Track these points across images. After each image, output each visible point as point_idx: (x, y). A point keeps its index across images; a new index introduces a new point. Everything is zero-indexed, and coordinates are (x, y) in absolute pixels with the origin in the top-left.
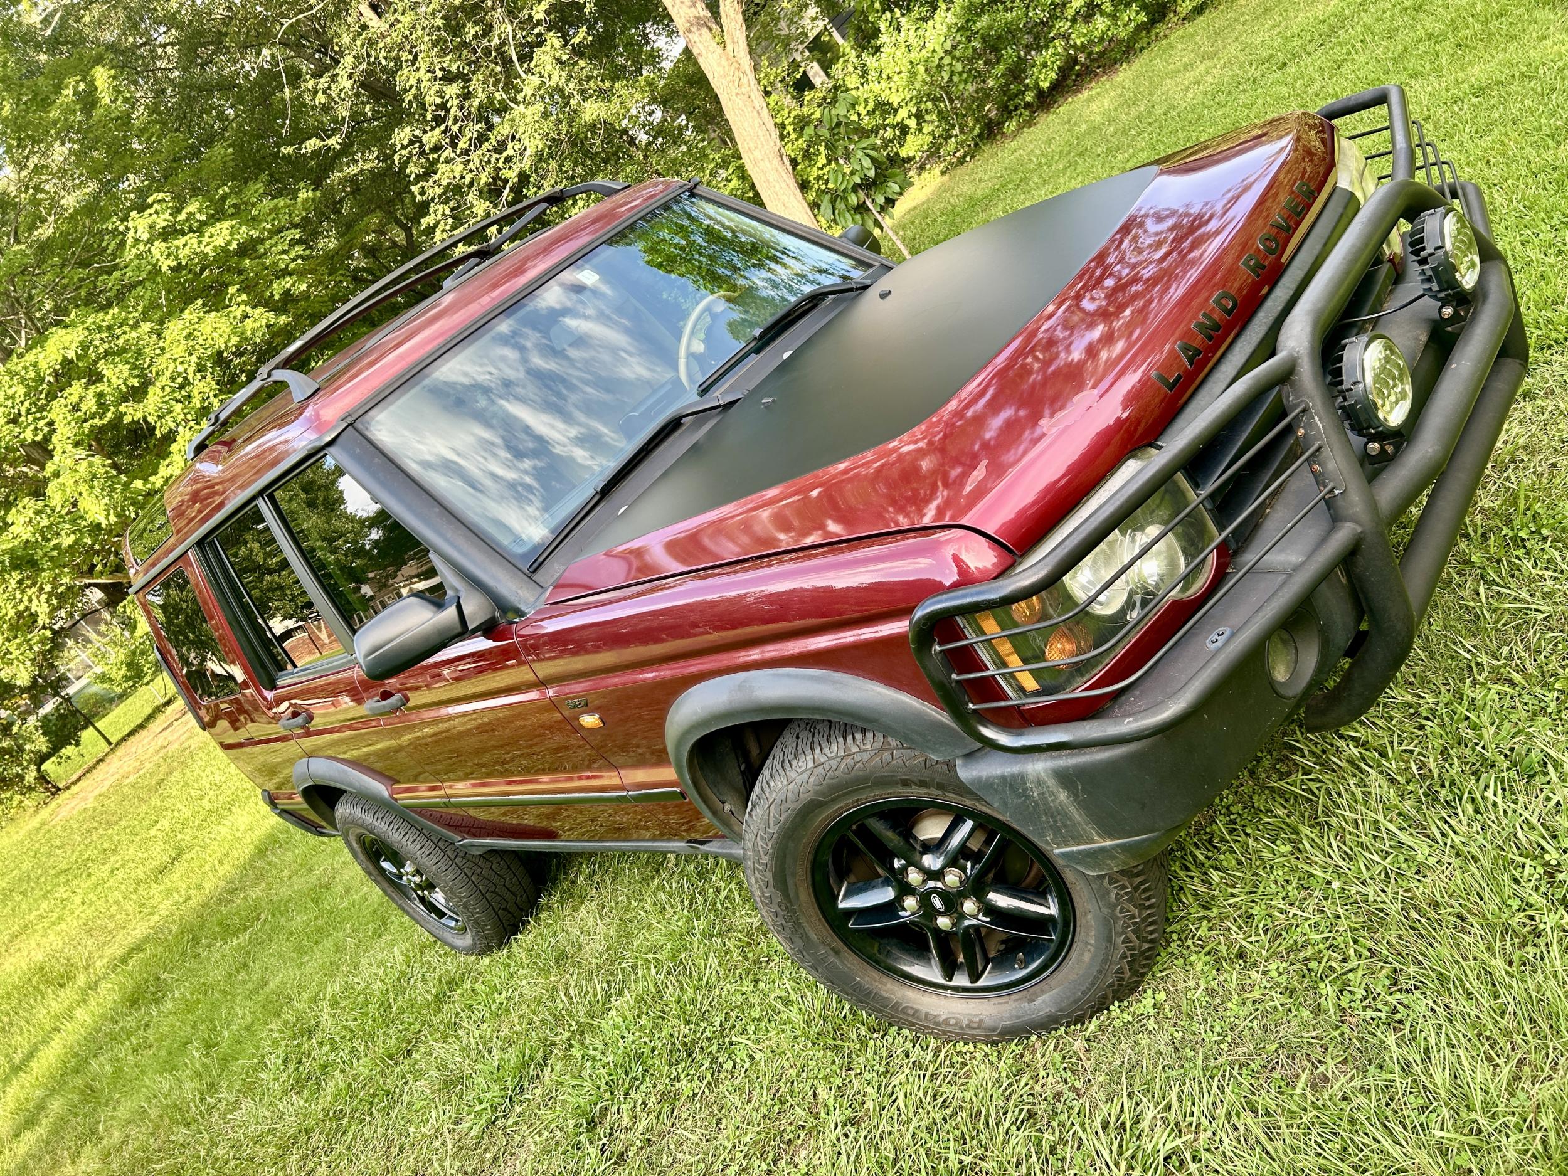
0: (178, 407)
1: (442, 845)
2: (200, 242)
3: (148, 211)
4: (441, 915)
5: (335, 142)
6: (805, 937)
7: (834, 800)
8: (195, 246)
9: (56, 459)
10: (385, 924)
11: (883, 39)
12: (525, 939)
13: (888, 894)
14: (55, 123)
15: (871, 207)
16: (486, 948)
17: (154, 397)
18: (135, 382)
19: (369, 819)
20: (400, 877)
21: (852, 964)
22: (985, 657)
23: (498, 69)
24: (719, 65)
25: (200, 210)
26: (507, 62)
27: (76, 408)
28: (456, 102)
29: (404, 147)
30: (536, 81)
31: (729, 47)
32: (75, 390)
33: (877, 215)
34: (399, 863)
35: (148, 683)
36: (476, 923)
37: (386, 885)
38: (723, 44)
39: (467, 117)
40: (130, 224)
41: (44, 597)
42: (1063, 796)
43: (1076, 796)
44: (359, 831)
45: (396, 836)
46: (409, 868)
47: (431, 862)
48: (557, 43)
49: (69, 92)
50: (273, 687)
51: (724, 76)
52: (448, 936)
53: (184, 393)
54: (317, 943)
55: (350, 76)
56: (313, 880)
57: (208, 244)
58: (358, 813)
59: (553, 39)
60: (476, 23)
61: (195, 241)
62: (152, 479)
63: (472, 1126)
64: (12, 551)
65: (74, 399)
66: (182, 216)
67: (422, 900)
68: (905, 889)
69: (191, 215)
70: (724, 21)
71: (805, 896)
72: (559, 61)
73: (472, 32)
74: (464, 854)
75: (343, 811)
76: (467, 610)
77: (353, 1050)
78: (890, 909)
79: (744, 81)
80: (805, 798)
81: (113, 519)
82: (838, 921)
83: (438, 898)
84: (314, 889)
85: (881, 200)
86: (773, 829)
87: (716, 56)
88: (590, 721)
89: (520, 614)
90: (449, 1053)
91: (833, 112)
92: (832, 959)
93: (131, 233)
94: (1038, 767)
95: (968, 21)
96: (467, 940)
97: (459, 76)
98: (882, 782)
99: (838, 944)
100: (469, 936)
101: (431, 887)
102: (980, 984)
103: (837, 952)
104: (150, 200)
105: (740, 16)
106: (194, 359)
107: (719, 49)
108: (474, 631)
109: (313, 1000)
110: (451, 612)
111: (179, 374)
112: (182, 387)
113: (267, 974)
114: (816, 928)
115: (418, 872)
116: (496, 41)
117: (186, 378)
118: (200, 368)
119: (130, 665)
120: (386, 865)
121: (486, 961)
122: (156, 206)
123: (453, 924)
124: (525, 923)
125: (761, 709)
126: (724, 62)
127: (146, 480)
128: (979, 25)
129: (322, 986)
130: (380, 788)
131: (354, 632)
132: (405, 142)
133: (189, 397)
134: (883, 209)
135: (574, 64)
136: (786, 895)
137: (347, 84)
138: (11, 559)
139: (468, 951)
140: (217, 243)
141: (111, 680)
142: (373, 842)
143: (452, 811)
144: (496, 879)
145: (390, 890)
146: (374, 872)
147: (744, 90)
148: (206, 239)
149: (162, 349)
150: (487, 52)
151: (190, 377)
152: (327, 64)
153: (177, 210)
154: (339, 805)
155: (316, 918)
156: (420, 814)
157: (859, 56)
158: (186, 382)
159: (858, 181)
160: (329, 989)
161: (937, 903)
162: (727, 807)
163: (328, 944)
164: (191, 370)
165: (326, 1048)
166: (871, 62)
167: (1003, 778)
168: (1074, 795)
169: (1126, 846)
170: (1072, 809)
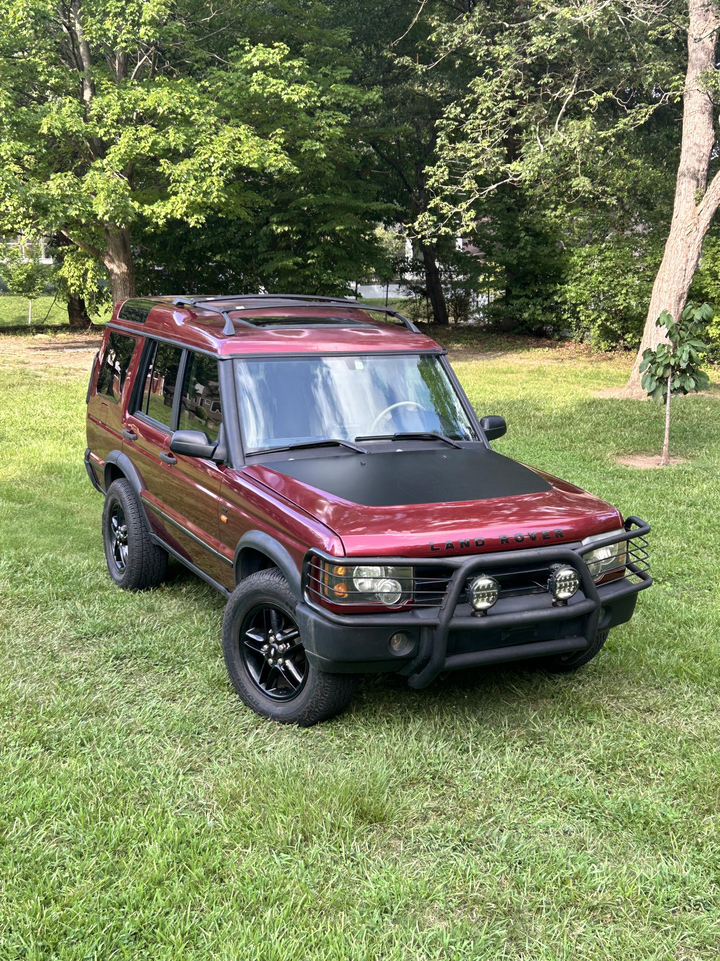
0: (193, 182)
1: (143, 529)
2: (283, 89)
3: (269, 49)
4: (119, 559)
5: (420, 68)
6: (229, 635)
7: (266, 595)
8: (280, 90)
9: (105, 161)
10: (89, 548)
12: (144, 594)
13: (261, 640)
15: (669, 383)
16: (124, 586)
17: (184, 166)
18: (182, 149)
19: (125, 495)
20: (116, 529)
21: (236, 654)
22: (321, 577)
24: (686, 212)
25: (300, 68)
27: (139, 139)
29: (448, 119)
31: (700, 207)
32: (145, 130)
33: (669, 392)
34: (120, 524)
35: (30, 298)
36: (131, 571)
37: (107, 529)
38: (698, 201)
39: (503, 127)
40: (254, 50)
41: (34, 230)
42: (313, 629)
43: (315, 633)
44: (117, 497)
45: (130, 511)
46: (122, 528)
47: (134, 531)
50: (132, 414)
51: (683, 222)
52: (114, 571)
53: (202, 174)
54: (52, 534)
56: (68, 505)
57: (288, 94)
58: (122, 490)
60: (551, 77)
61: (282, 86)
62: (146, 206)
63: (73, 634)
65: (141, 134)
66: (287, 64)
67: (117, 546)
68: (267, 642)
69: (292, 68)
70: (710, 189)
71: (239, 621)
73: (545, 80)
74: (149, 539)
75: (117, 484)
76: (217, 451)
77: (43, 583)
78: (260, 645)
79: (694, 234)
80: (259, 587)
81: (106, 218)
82: (243, 638)
83: (125, 550)
84: (65, 510)
85: (677, 384)
86: (244, 591)
87: (688, 205)
88: (224, 518)
89: (232, 467)
90: (82, 610)
91: (693, 311)
92: (232, 649)
93: (250, 55)
94: (313, 617)
96: (120, 577)
98: (282, 599)
99: (237, 645)
100: (123, 576)
101: (125, 543)
102: (268, 692)
103: (235, 648)
104: (276, 44)
106: (224, 161)
107: (693, 203)
108: (213, 460)
109: (37, 554)
110: (212, 448)
111: (209, 162)
112: (204, 170)
113: (20, 530)
114: (234, 635)
115: (125, 533)
116: (557, 95)
117: (210, 167)
118: (223, 167)
119: (29, 277)
120: (114, 520)
121: (122, 591)
122: (277, 50)
123: (119, 567)
124: (148, 589)
125: (265, 550)
126: (690, 213)
127: (142, 204)
129: (44, 551)
130: (139, 487)
131: (178, 429)
132: (451, 116)
133: (203, 179)
134: (674, 391)
136: (234, 616)
139: (117, 582)
140: (293, 97)
141: (10, 276)
142: (118, 507)
143: (157, 516)
144: (152, 560)
145: (106, 532)
146: (107, 520)
147: (690, 240)
148: (289, 90)
149: (211, 140)
150: (546, 97)
151: (213, 168)
153: (287, 58)
154: (118, 480)
155: (58, 523)
156: (148, 514)
158: (209, 169)
159: (672, 363)
160: (46, 555)
161: (272, 652)
163: (57, 538)
164: (217, 165)
165: (31, 575)
167: (304, 614)
168: (315, 631)
169: (320, 659)
170: (313, 636)
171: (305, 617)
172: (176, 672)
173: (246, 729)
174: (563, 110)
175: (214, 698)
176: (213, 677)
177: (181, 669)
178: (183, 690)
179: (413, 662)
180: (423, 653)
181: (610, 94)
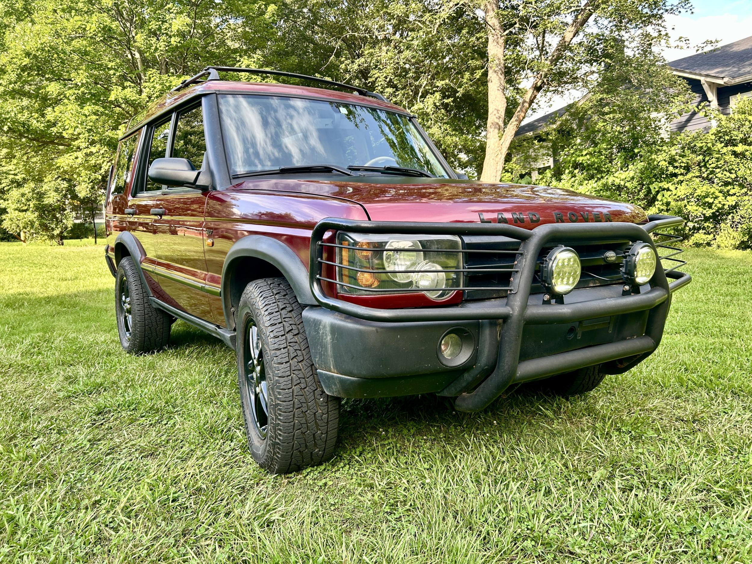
1: (145, 294)
4: (128, 330)
11: (563, 177)
14: (243, 11)
16: (131, 351)
19: (128, 269)
20: (124, 303)
22: (338, 260)
23: (411, 93)
24: (494, 145)
26: (416, 93)
28: (388, 94)
30: (421, 105)
31: (502, 140)
34: (127, 297)
36: (135, 340)
37: (118, 305)
38: (500, 137)
40: (242, 60)
42: (329, 337)
43: (333, 340)
44: (123, 274)
45: (133, 286)
46: (129, 300)
47: (136, 297)
48: (438, 97)
49: (257, 6)
50: (134, 196)
51: (493, 151)
52: (124, 340)
55: (359, 65)
58: (127, 266)
59: (438, 95)
61: (259, 80)
64: (112, 138)
67: (125, 318)
70: (507, 129)
72: (435, 104)
74: (149, 304)
75: (124, 262)
76: (200, 177)
79: (499, 156)
83: (131, 320)
87: (495, 140)
88: (209, 242)
89: (217, 190)
94: (327, 320)
95: (601, 190)
96: (128, 344)
97: (395, 87)
100: (130, 343)
101: (130, 312)
105: (514, 132)
107: (498, 139)
108: (197, 187)
110: (194, 174)
115: (131, 303)
116: (417, 83)
120: (123, 296)
123: (128, 336)
124: (153, 352)
128: (604, 193)
130: (139, 256)
135: (439, 109)
137: (355, 67)
138: (109, 140)
139: (125, 349)
142: (124, 283)
143: (153, 276)
144: (154, 324)
145: (118, 308)
146: (118, 297)
147: (497, 159)
152: (354, 57)
154: (124, 258)
156: (147, 278)
157: (551, 178)
162: (233, 309)
166: (554, 183)
168: (333, 339)
169: (342, 381)
170: (329, 346)
171: (316, 324)
172: (163, 423)
173: (243, 488)
174: (420, 94)
175: (204, 449)
176: (204, 425)
177: (170, 418)
178: (167, 442)
179: (466, 375)
180: (484, 360)
181: (447, 81)
